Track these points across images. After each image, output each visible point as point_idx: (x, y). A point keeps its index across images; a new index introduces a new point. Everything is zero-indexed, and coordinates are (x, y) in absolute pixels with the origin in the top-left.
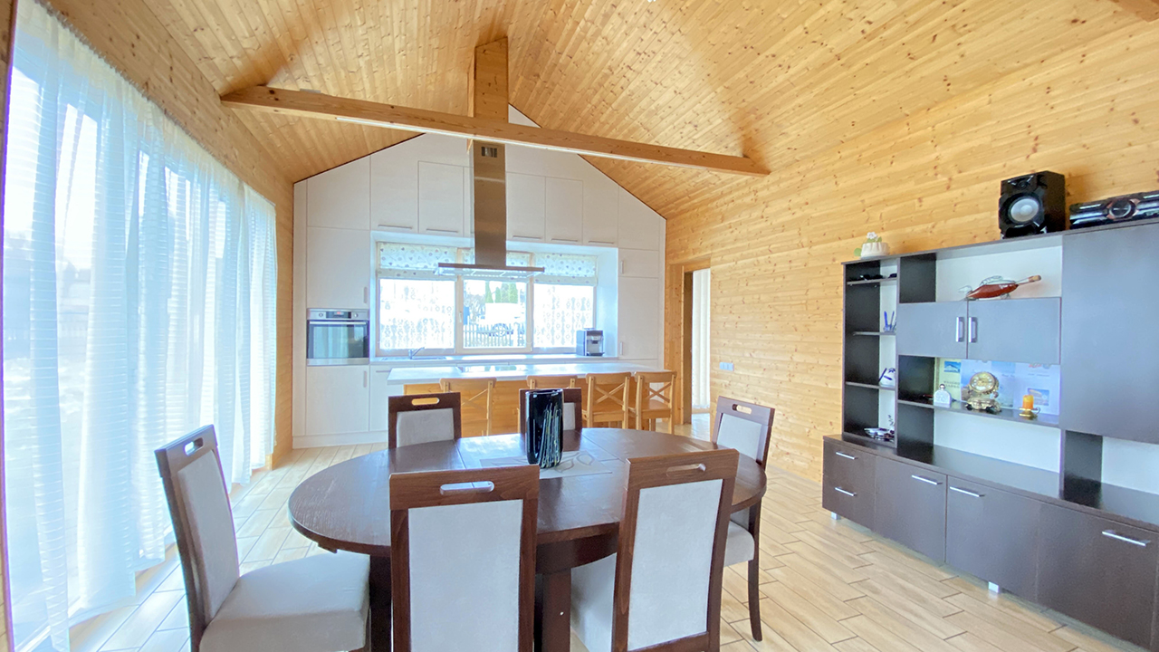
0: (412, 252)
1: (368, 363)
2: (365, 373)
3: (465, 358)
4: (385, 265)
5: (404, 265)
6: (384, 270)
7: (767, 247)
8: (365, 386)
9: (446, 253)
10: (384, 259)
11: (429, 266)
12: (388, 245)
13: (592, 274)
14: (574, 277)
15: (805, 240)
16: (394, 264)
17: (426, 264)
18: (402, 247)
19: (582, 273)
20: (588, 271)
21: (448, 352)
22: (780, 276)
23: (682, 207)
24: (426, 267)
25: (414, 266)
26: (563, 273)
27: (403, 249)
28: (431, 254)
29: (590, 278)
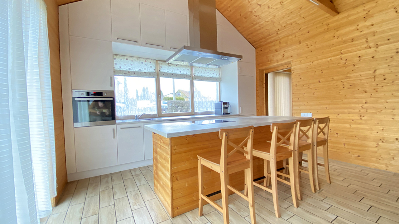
0: (132, 61)
1: (115, 123)
2: (114, 130)
3: (163, 119)
4: (117, 67)
5: (128, 69)
6: (117, 70)
7: (340, 52)
8: (114, 137)
9: (150, 62)
10: (116, 64)
11: (142, 70)
12: (118, 56)
13: (218, 76)
14: (211, 77)
15: (371, 44)
16: (122, 68)
17: (140, 68)
18: (126, 58)
19: (214, 76)
20: (217, 75)
21: (154, 116)
22: (351, 65)
23: (269, 41)
24: (140, 70)
25: (134, 69)
26: (206, 75)
27: (127, 59)
28: (142, 63)
29: (217, 78)
